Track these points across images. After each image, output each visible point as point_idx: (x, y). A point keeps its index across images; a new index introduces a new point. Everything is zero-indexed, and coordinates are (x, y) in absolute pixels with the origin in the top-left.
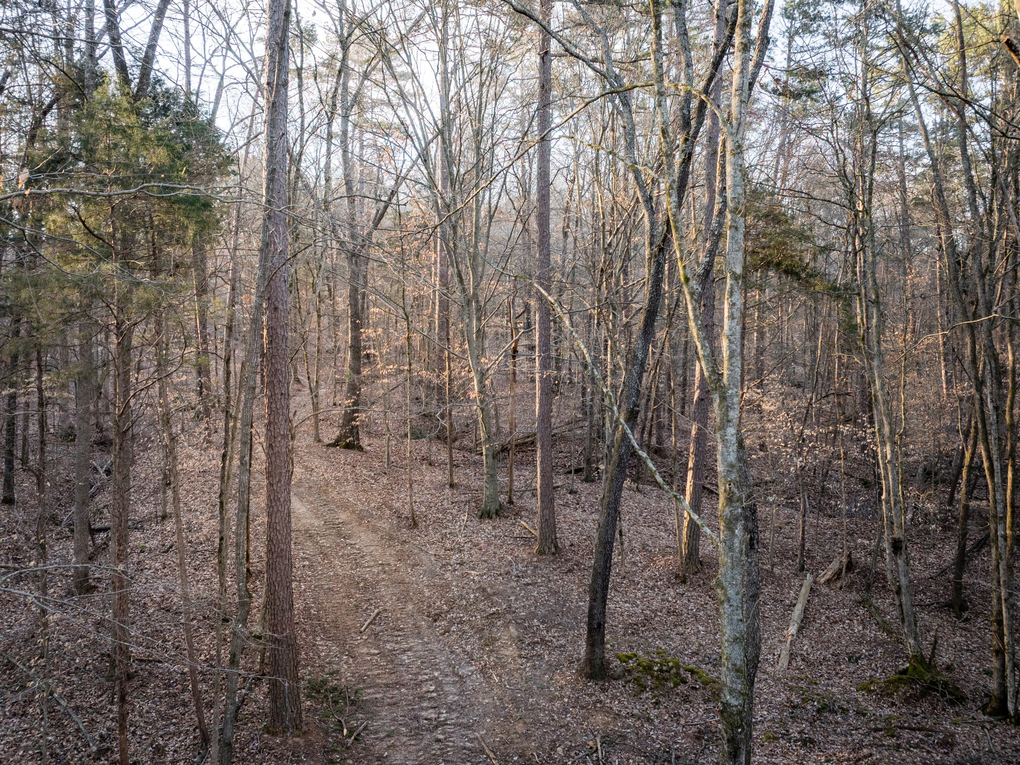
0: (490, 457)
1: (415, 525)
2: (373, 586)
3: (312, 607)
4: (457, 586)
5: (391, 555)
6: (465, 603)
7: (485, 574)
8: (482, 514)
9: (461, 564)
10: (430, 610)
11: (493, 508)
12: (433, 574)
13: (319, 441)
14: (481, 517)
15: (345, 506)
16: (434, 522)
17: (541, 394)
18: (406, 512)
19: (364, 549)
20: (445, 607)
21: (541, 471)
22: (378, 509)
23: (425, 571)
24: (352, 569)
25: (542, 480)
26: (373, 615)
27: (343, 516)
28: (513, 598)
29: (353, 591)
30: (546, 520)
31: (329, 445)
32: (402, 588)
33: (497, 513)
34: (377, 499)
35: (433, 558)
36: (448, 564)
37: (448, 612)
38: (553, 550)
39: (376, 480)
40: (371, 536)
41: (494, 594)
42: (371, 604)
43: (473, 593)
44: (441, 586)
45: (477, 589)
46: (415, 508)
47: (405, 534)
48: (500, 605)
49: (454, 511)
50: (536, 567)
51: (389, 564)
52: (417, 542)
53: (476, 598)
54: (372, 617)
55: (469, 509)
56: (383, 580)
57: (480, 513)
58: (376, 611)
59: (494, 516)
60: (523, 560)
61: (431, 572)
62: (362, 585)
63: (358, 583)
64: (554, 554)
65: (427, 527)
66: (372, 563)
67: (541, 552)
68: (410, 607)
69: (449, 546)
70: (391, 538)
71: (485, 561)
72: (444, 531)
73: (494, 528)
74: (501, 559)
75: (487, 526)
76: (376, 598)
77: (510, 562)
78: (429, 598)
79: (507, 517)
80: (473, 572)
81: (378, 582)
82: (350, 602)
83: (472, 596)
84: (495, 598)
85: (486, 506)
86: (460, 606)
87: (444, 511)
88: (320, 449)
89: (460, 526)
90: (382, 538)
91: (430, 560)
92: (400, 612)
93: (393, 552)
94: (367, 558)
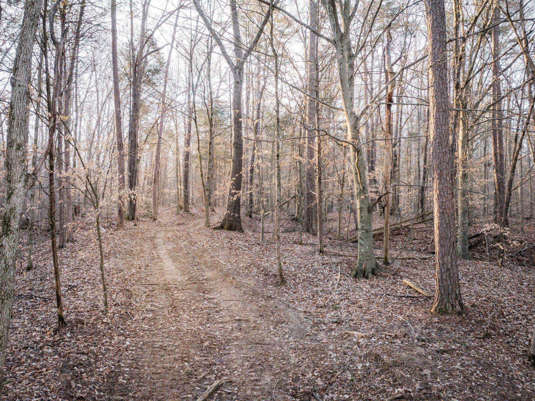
0: (365, 210)
1: (283, 282)
2: (222, 347)
3: (123, 373)
4: (335, 351)
5: (251, 310)
6: (350, 377)
7: (373, 336)
8: (357, 274)
9: (338, 323)
10: (297, 385)
11: (369, 266)
12: (303, 335)
13: (209, 226)
14: (355, 276)
15: (214, 266)
16: (304, 280)
17: (438, 111)
18: (275, 269)
19: (223, 304)
20: (319, 382)
21: (440, 207)
22: (246, 268)
23: (292, 330)
24: (201, 324)
25: (440, 218)
26: (210, 388)
27: (209, 274)
28: (427, 372)
29: (192, 351)
30: (448, 270)
31: (215, 229)
32: (260, 350)
33: (373, 273)
34: (246, 260)
35: (302, 315)
36: (321, 322)
37: (324, 390)
38: (458, 308)
39: (249, 248)
40: (233, 291)
41: (395, 364)
42: (212, 372)
43: (361, 362)
44: (314, 350)
45: (366, 356)
46: (284, 267)
47: (271, 290)
48: (410, 384)
49: (326, 272)
50: (440, 329)
51: (248, 321)
52: (284, 299)
53: (367, 370)
54: (206, 393)
55: (342, 269)
56: (237, 338)
57: (354, 272)
58: (216, 383)
59: (370, 275)
60: (420, 320)
61: (300, 331)
62: (207, 343)
63: (202, 342)
64: (459, 313)
65: (296, 285)
66: (227, 319)
67: (441, 311)
68: (267, 378)
69: (321, 303)
70: (255, 293)
71: (370, 321)
72: (315, 289)
73: (372, 286)
74: (389, 319)
75: (364, 285)
76: (222, 363)
77: (403, 322)
78: (297, 366)
79: (386, 277)
80: (355, 333)
81: (228, 342)
82: (183, 368)
83: (360, 366)
84: (398, 371)
85: (361, 265)
86: (342, 381)
87: (315, 271)
88: (208, 231)
89: (333, 285)
90: (245, 293)
91: (299, 317)
92: (251, 386)
93: (254, 307)
94: (223, 313)
